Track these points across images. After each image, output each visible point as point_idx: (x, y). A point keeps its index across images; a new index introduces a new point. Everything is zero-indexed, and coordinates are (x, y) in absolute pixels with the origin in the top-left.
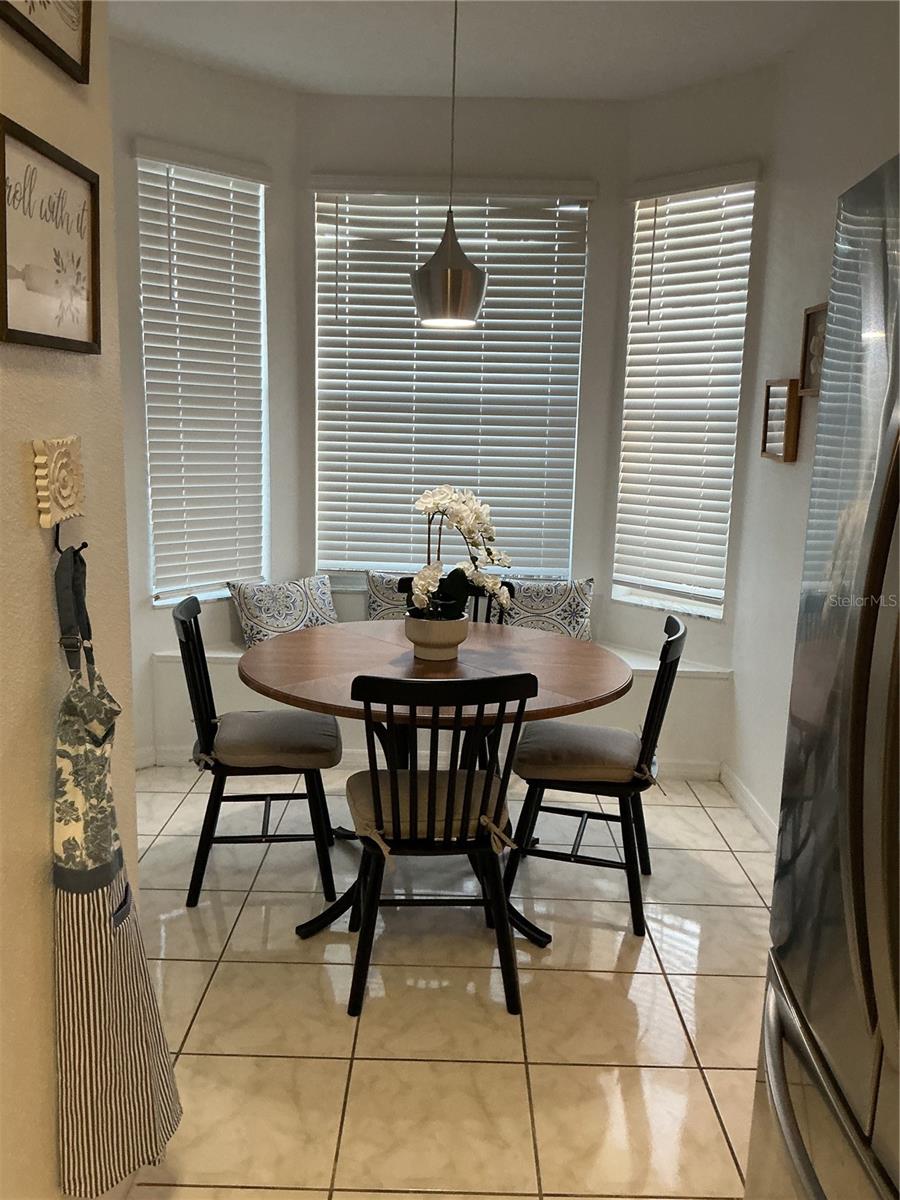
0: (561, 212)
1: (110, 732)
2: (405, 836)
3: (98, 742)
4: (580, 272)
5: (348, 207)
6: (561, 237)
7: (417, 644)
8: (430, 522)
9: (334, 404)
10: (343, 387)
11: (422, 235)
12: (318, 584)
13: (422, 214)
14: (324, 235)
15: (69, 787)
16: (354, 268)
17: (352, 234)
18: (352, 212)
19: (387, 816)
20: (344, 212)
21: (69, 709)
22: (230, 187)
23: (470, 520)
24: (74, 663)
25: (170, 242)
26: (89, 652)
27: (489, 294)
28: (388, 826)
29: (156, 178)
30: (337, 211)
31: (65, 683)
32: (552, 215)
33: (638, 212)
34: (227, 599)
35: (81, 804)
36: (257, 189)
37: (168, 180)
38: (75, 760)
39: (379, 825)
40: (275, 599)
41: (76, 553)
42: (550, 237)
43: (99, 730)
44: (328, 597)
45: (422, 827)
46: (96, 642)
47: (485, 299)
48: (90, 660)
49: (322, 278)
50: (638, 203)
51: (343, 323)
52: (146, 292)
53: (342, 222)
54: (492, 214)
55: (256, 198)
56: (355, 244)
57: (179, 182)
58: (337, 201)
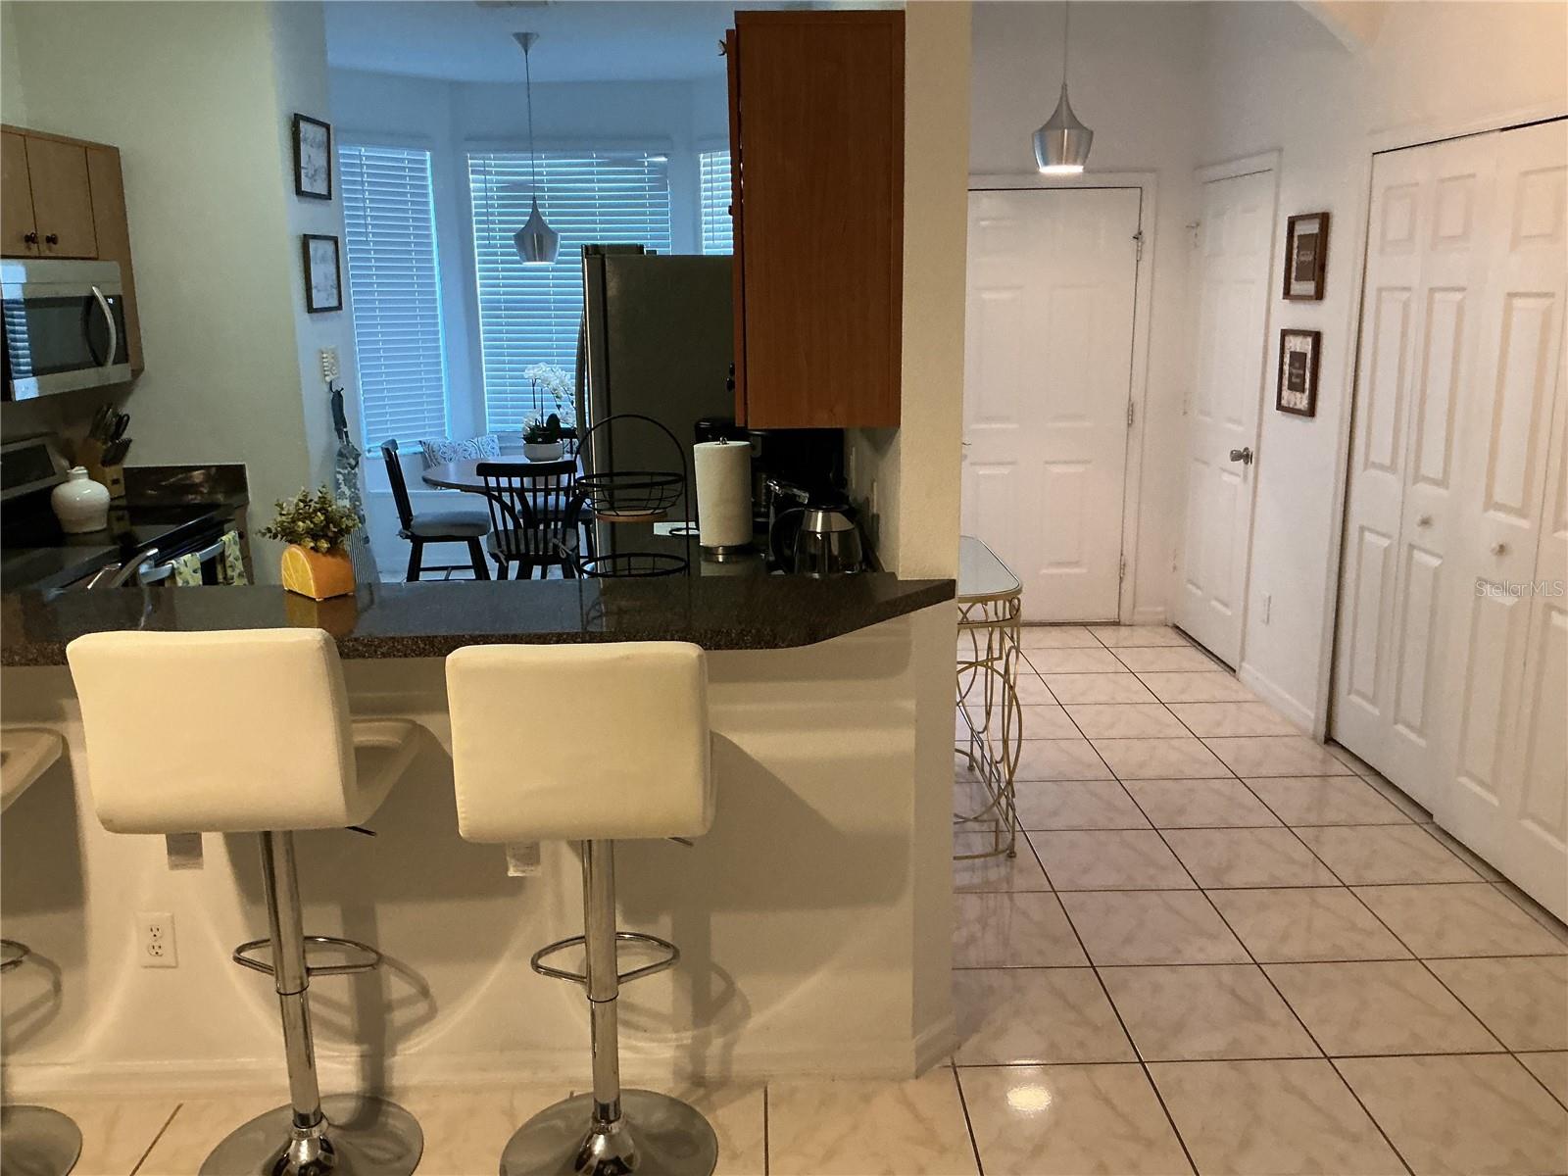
0: (648, 162)
1: (357, 463)
2: (514, 552)
3: (353, 468)
4: (665, 205)
5: (493, 162)
6: (650, 181)
8: (534, 386)
9: (492, 306)
10: (498, 294)
11: (549, 181)
13: (548, 166)
14: (475, 183)
15: (342, 486)
17: (497, 182)
18: (496, 166)
19: (503, 543)
20: (490, 166)
21: (341, 454)
22: (405, 156)
23: (555, 383)
24: (340, 438)
25: (362, 183)
26: (346, 433)
27: (562, 247)
28: (505, 548)
29: (353, 157)
30: (485, 165)
31: (337, 445)
32: (642, 164)
33: (702, 161)
34: (421, 453)
35: (348, 492)
36: (425, 156)
37: (360, 157)
38: (344, 475)
39: (499, 546)
40: (455, 452)
41: (339, 393)
42: (642, 180)
43: (353, 462)
45: (522, 547)
46: (348, 429)
47: (559, 250)
48: (347, 436)
49: (477, 214)
50: (702, 155)
51: (495, 246)
52: (349, 236)
53: (490, 173)
54: (598, 164)
55: (423, 162)
56: (500, 189)
57: (368, 157)
58: (484, 159)
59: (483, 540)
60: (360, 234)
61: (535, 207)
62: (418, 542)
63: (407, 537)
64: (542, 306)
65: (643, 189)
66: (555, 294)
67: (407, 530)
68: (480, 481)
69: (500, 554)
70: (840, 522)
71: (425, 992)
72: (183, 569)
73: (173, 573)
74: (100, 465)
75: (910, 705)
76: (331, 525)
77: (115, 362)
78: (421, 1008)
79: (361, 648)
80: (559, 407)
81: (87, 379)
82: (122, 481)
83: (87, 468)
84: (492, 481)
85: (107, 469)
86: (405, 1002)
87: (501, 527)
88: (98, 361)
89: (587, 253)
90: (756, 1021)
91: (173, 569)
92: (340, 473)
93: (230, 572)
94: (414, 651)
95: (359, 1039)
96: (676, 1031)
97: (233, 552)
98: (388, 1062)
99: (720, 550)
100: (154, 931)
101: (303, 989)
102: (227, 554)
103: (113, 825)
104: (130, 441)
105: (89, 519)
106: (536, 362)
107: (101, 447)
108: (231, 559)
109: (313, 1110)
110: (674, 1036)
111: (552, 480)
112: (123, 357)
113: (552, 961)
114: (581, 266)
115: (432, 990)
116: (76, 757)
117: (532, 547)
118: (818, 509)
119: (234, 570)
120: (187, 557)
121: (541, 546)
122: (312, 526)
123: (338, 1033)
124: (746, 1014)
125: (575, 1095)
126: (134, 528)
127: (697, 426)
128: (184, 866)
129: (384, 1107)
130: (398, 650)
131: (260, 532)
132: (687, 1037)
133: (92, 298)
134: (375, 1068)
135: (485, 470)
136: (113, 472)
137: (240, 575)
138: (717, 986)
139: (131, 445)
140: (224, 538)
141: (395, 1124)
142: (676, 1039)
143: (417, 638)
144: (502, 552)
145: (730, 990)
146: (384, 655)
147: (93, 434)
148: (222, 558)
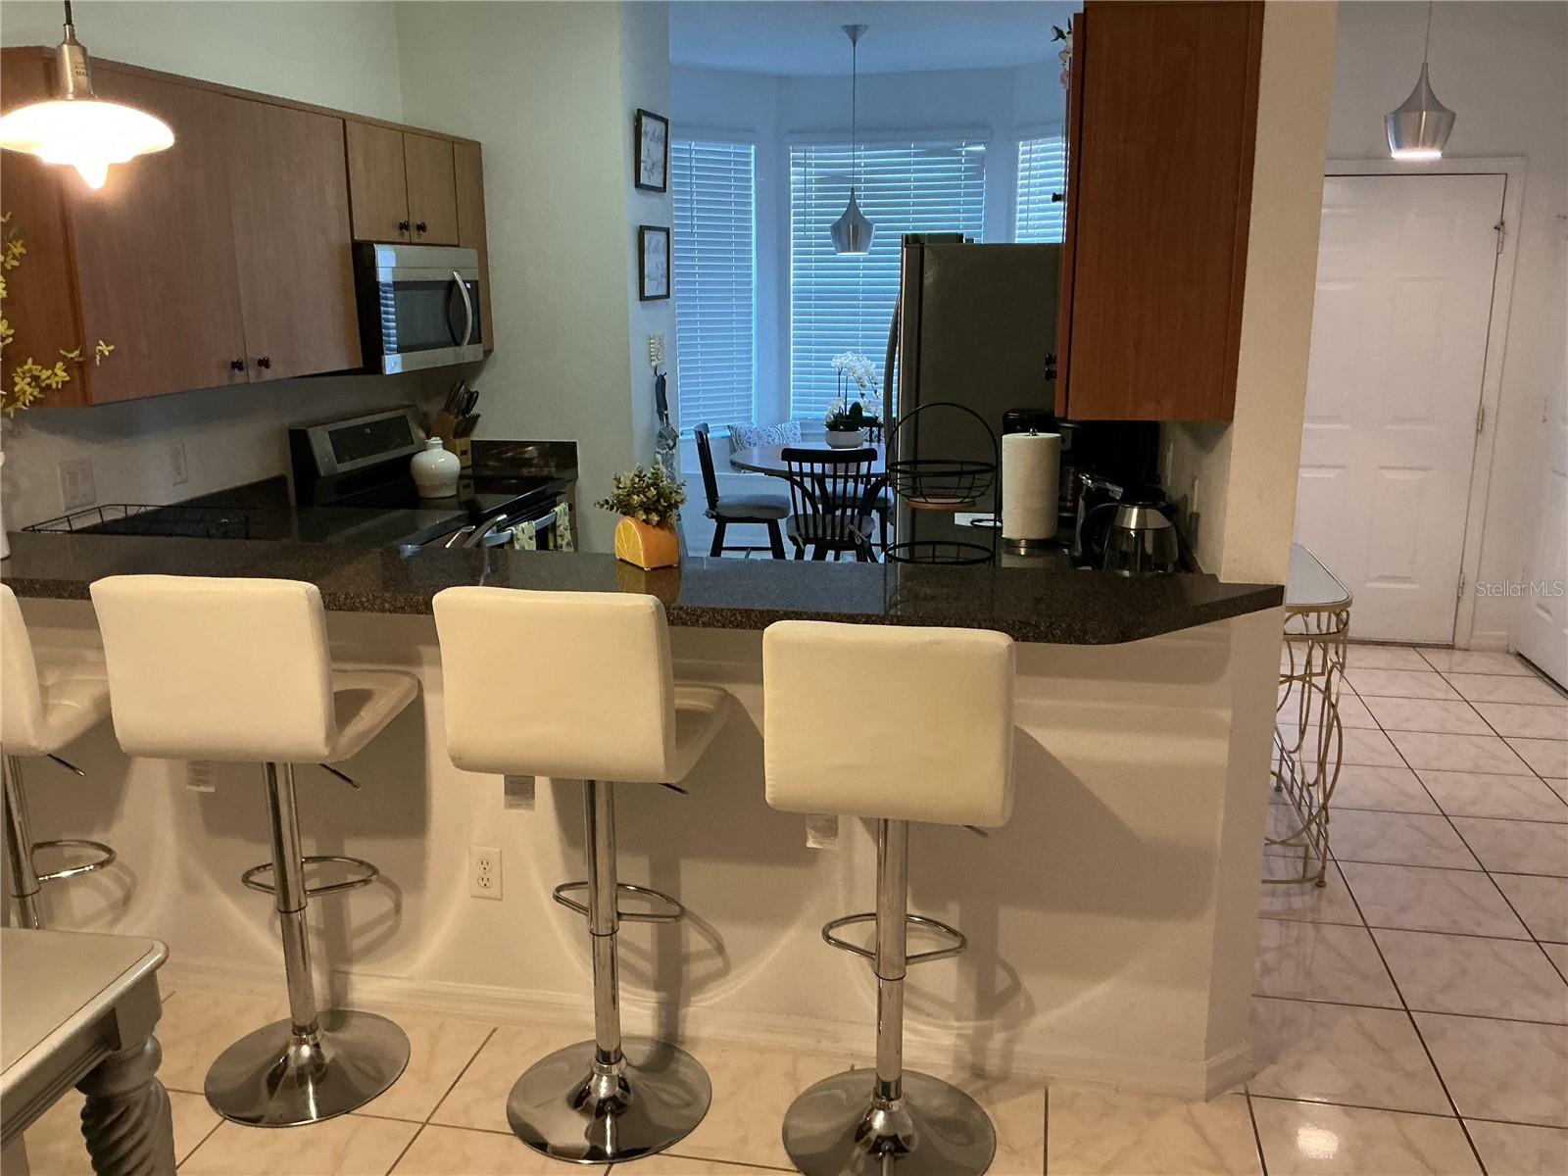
0: (966, 151)
1: (675, 445)
2: (812, 536)
3: (671, 449)
4: (981, 194)
5: (813, 155)
6: (966, 170)
8: (839, 374)
9: (804, 296)
10: (810, 284)
11: (866, 173)
12: (791, 428)
13: (866, 157)
14: (796, 176)
16: (818, 198)
17: (816, 173)
18: (816, 158)
19: (802, 525)
20: (810, 158)
21: (661, 435)
22: (732, 150)
23: (860, 371)
24: (661, 419)
26: (667, 415)
27: (876, 238)
28: (803, 531)
29: (682, 151)
30: (805, 158)
31: (658, 427)
32: (960, 154)
33: (1021, 149)
34: (728, 437)
36: (750, 149)
37: (690, 151)
38: (662, 455)
39: (798, 529)
40: (760, 437)
41: (662, 377)
43: (672, 444)
45: (820, 532)
46: (670, 412)
47: (873, 240)
48: (667, 418)
49: (796, 206)
50: (1021, 143)
51: (810, 237)
52: (676, 228)
53: (810, 165)
54: (916, 155)
55: (748, 155)
56: (818, 181)
57: (696, 151)
58: (804, 151)
59: (782, 523)
60: (685, 226)
61: (853, 198)
62: (722, 522)
63: (713, 517)
64: (852, 295)
65: (959, 178)
66: (865, 284)
67: (713, 510)
68: (784, 466)
69: (798, 538)
70: (1157, 520)
71: (720, 949)
72: (520, 535)
73: (512, 539)
74: (451, 438)
75: (1226, 715)
76: (662, 500)
77: (469, 343)
78: (717, 963)
79: (684, 616)
80: (863, 395)
81: (445, 357)
82: (469, 453)
83: (442, 439)
84: (795, 466)
85: (457, 441)
86: (704, 955)
87: (800, 512)
88: (457, 343)
89: (907, 242)
90: (1039, 1022)
91: (512, 535)
92: (659, 453)
93: (559, 540)
94: (731, 622)
95: (657, 987)
96: (958, 1019)
97: (563, 522)
98: (682, 1012)
99: (1023, 543)
100: (485, 864)
101: (614, 932)
102: (558, 523)
103: (463, 763)
104: (478, 416)
105: (444, 485)
106: (844, 351)
107: (453, 420)
108: (561, 528)
109: (614, 1048)
110: (956, 1024)
111: (853, 466)
112: (476, 339)
113: (841, 933)
114: (899, 256)
115: (727, 949)
116: (430, 699)
117: (829, 531)
118: (1133, 505)
119: (563, 540)
120: (524, 525)
121: (838, 531)
122: (645, 500)
123: (640, 978)
124: (1031, 1011)
125: (856, 1068)
126: (479, 497)
127: (1006, 416)
128: (518, 806)
129: (676, 1054)
130: (717, 621)
131: (599, 503)
132: (969, 1027)
133: (453, 283)
134: (670, 1014)
135: (789, 455)
136: (463, 443)
137: (568, 544)
138: (1002, 980)
139: (480, 419)
140: (556, 509)
141: (684, 1071)
142: (960, 1028)
143: (734, 609)
144: (800, 535)
145: (1016, 987)
146: (705, 625)
147: (447, 409)
148: (554, 526)
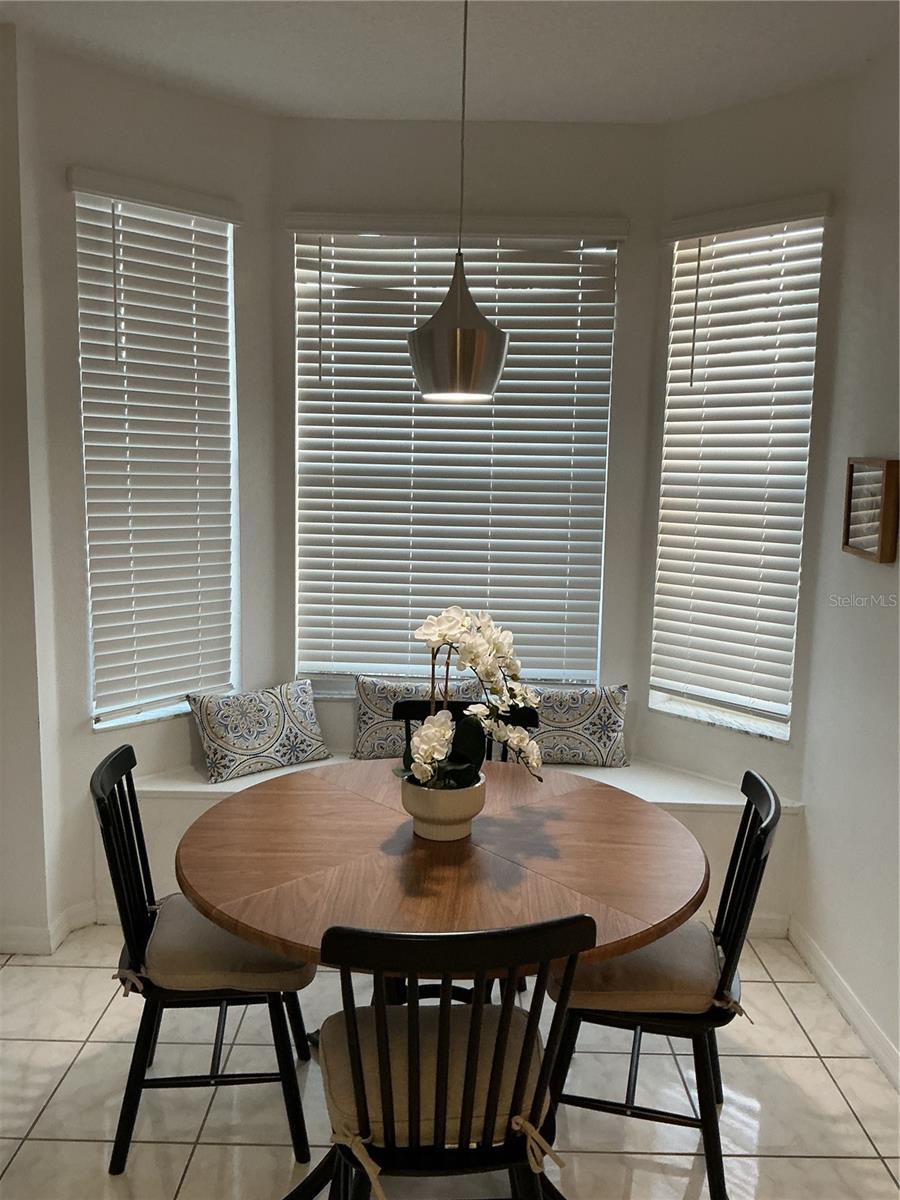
0: (585, 255)
4: (608, 325)
5: (333, 250)
6: (585, 284)
7: (417, 818)
9: (317, 478)
10: (328, 459)
11: (421, 283)
12: (298, 691)
13: (421, 258)
14: (305, 282)
16: (340, 321)
17: (338, 282)
18: (339, 256)
20: (328, 256)
22: (192, 226)
25: (116, 292)
29: (99, 215)
30: (320, 255)
32: (574, 259)
33: (677, 254)
34: (186, 714)
36: (225, 229)
37: (114, 218)
42: (573, 285)
44: (310, 708)
49: (303, 333)
50: (677, 243)
51: (328, 385)
52: (85, 352)
53: (327, 268)
54: (504, 258)
55: (223, 240)
56: (341, 294)
57: (128, 221)
58: (320, 243)
60: (103, 349)
61: (459, 272)
62: (158, 1000)
64: (398, 480)
65: (573, 298)
66: (417, 462)
106: (446, 605)
135: (341, 935)
